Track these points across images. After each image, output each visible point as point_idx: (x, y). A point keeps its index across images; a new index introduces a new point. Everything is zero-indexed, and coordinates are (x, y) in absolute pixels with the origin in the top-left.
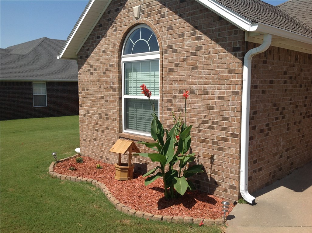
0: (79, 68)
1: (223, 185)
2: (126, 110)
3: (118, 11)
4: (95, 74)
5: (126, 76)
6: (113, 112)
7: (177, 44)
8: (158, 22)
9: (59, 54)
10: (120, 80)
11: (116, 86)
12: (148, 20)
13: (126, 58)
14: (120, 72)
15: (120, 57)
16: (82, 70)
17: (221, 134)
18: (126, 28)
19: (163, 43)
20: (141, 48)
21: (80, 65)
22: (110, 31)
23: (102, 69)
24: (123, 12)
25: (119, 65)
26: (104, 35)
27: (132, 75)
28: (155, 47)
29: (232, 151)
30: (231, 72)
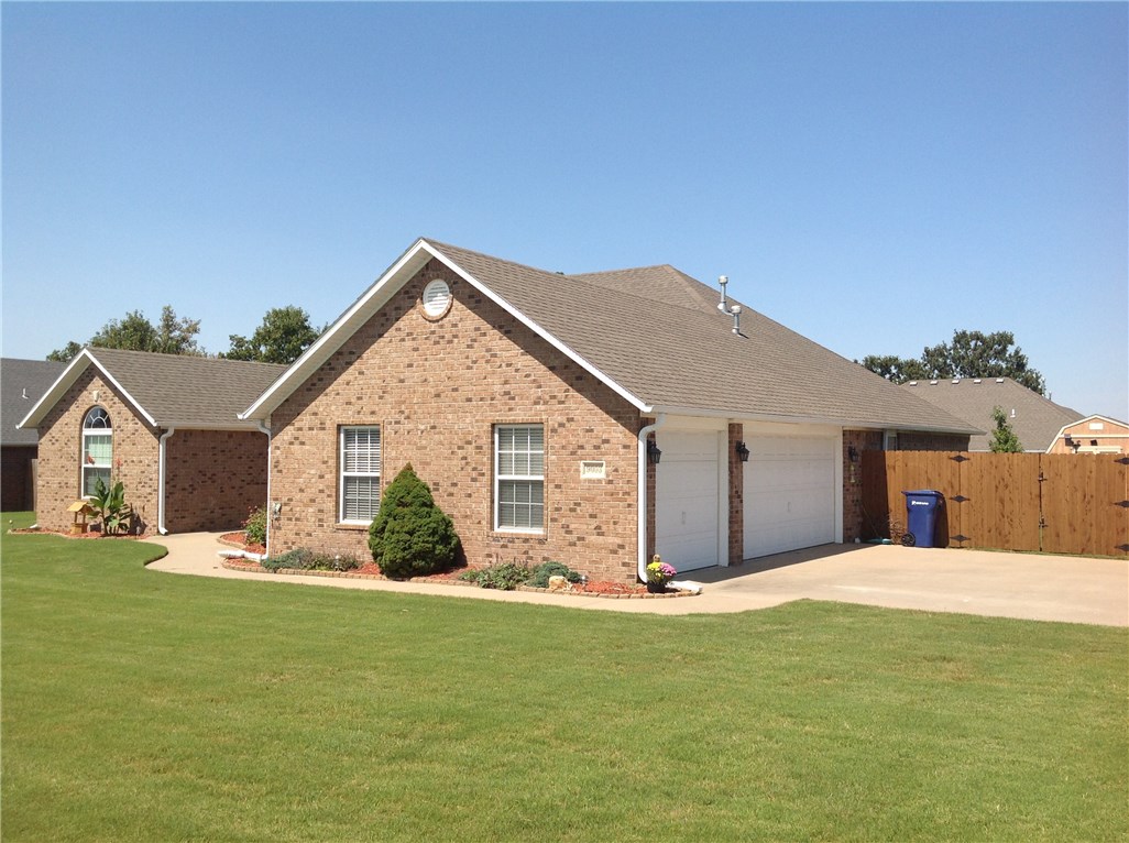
0: (40, 438)
1: (150, 526)
2: (86, 478)
3: (81, 391)
4: (57, 444)
5: (87, 447)
6: (73, 481)
7: (124, 426)
8: (111, 407)
9: (18, 424)
10: (80, 451)
11: (76, 457)
12: (104, 403)
13: (87, 432)
14: (80, 444)
15: (81, 431)
16: (42, 440)
17: (149, 490)
18: (87, 407)
19: (115, 421)
20: (99, 424)
21: (42, 435)
22: (73, 407)
23: (63, 439)
24: (85, 393)
25: (80, 438)
26: (67, 410)
27: (92, 446)
28: (109, 426)
29: (154, 501)
30: (154, 448)
